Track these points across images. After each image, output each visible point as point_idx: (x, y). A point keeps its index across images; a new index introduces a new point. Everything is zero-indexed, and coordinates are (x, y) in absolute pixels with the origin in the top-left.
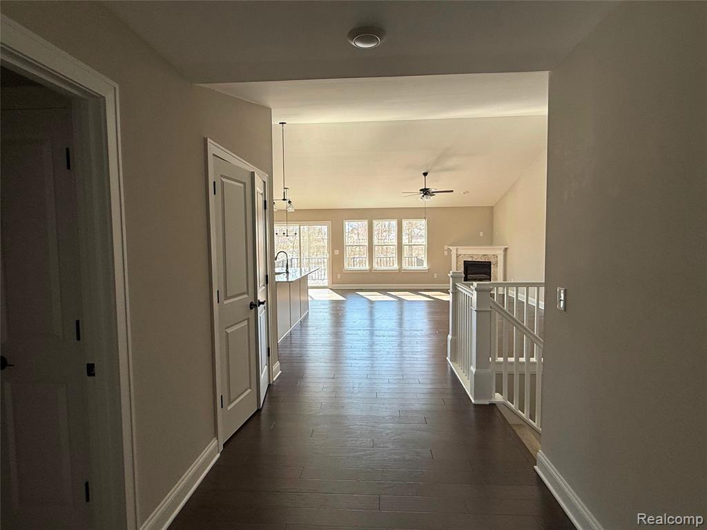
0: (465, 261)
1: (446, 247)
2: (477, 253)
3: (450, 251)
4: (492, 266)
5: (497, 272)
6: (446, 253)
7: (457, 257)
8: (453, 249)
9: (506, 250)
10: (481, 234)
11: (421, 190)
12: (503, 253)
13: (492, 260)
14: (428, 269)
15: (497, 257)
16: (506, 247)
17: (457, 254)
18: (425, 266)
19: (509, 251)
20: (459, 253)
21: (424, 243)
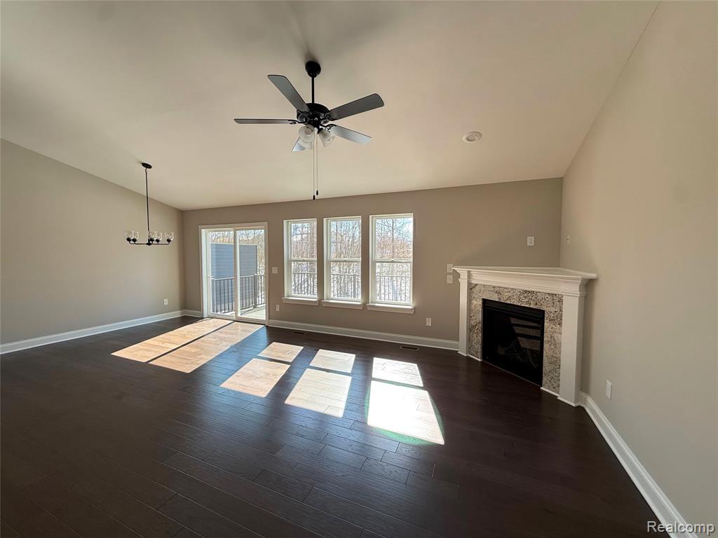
0: (485, 301)
1: (450, 268)
2: (509, 285)
3: (457, 275)
4: (546, 322)
5: (562, 343)
6: (450, 279)
7: (470, 289)
8: (463, 272)
9: (588, 286)
10: (530, 241)
12: (579, 293)
13: (548, 308)
14: (415, 309)
15: (561, 301)
16: (593, 276)
17: (469, 283)
18: (408, 301)
20: (473, 282)
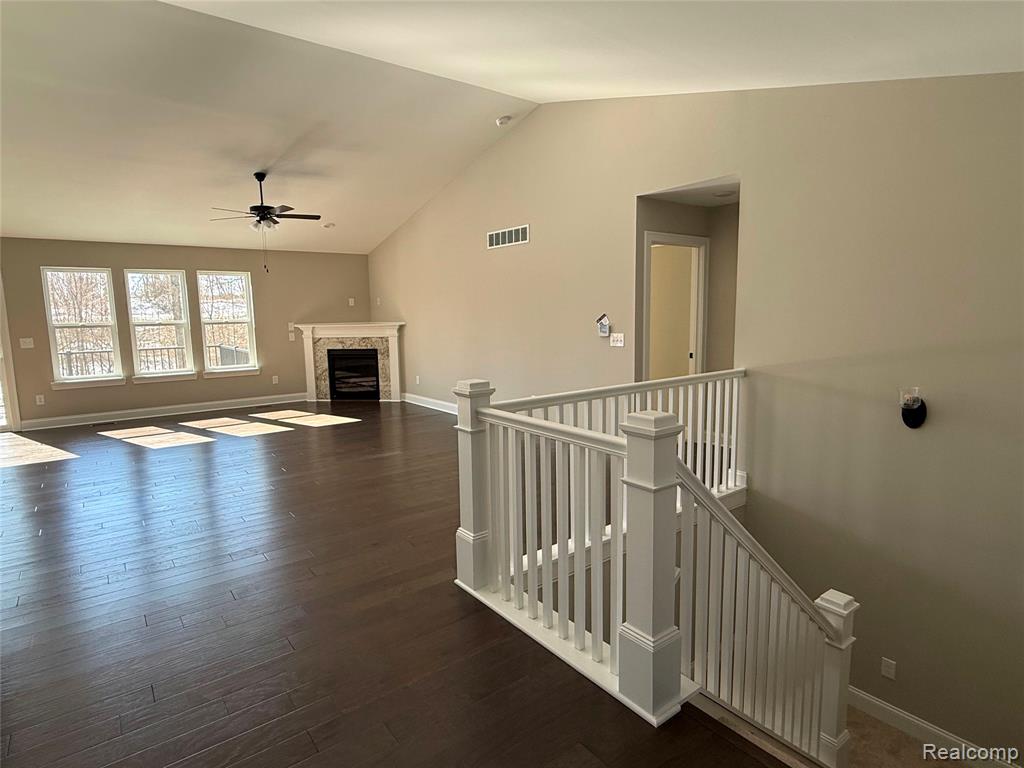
0: (329, 351)
1: (292, 326)
2: (350, 335)
3: (299, 332)
4: (379, 356)
5: (389, 366)
6: (292, 338)
7: (314, 343)
8: (307, 331)
9: (401, 329)
10: (351, 302)
11: (254, 209)
12: (397, 335)
13: (379, 347)
14: (261, 369)
15: (387, 341)
16: (403, 323)
17: (313, 339)
18: (253, 363)
19: (407, 331)
20: (318, 337)
21: (247, 319)
